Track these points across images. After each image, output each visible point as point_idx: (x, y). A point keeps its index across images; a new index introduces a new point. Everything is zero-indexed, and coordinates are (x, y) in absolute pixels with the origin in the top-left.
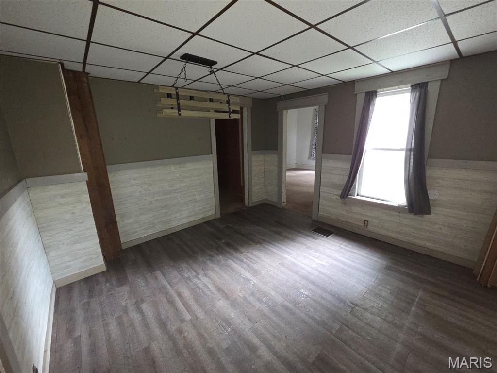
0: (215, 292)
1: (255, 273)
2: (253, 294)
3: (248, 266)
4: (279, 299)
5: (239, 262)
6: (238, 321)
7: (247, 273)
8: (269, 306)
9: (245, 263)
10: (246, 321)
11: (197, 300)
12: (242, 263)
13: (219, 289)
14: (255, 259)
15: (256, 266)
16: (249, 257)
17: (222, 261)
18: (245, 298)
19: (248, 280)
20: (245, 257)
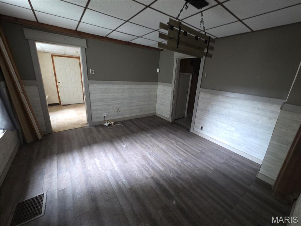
0: (167, 152)
1: (145, 158)
2: (149, 148)
3: (149, 163)
4: (137, 145)
5: (155, 168)
6: (156, 141)
7: (150, 158)
8: (143, 143)
9: (151, 166)
10: (153, 141)
11: (175, 150)
12: (153, 166)
13: (166, 152)
14: (142, 168)
15: (143, 162)
16: (147, 171)
17: (168, 170)
18: (153, 147)
19: (150, 154)
20: (150, 172)
